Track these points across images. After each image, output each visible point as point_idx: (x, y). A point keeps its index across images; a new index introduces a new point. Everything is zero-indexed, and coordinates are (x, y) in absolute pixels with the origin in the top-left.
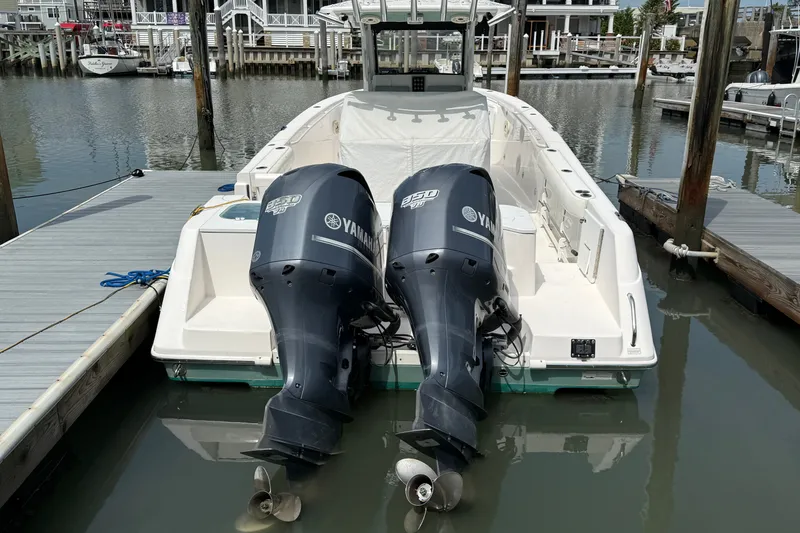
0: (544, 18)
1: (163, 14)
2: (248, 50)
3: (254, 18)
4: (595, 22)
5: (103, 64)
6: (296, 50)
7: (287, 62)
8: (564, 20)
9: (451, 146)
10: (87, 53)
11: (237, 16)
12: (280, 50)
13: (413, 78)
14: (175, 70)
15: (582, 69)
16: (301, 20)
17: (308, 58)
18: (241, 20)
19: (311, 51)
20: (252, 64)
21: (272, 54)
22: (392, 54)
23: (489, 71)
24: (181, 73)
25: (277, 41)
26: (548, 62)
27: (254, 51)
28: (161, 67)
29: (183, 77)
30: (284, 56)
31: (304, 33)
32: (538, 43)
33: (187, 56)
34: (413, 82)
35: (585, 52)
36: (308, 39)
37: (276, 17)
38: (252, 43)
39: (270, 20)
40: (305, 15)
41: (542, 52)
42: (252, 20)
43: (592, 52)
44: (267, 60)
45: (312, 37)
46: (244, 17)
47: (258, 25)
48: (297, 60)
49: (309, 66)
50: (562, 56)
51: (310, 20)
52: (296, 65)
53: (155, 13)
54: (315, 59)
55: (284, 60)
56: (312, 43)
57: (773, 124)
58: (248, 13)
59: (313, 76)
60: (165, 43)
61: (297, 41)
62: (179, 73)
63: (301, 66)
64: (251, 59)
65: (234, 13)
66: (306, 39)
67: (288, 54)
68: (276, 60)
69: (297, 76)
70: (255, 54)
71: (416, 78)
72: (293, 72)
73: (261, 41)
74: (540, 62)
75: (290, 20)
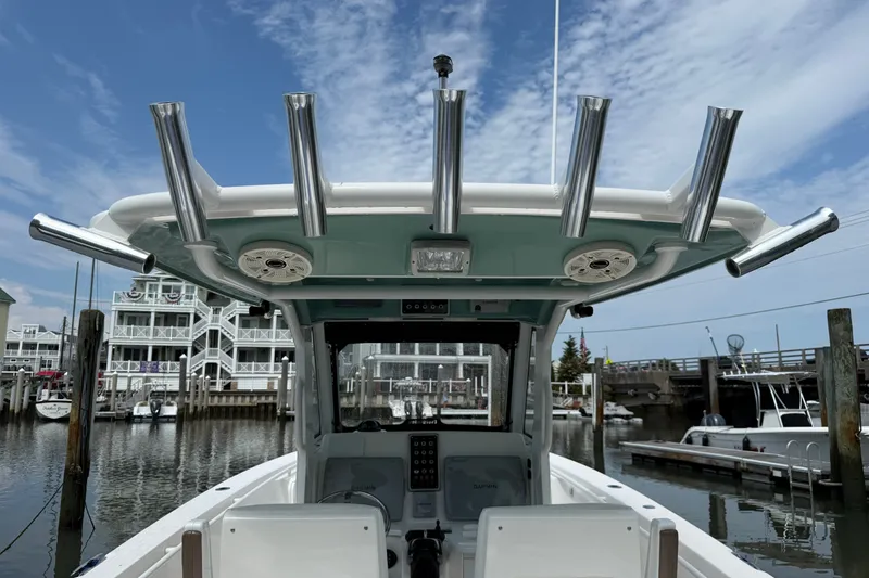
0: (480, 365)
1: (137, 363)
2: (213, 394)
3: (223, 366)
5: (59, 408)
6: (259, 393)
7: (250, 404)
10: (44, 398)
11: (208, 365)
12: (245, 393)
13: (413, 440)
14: (135, 413)
16: (267, 368)
17: (271, 400)
18: (211, 368)
19: (274, 394)
20: (216, 407)
21: (236, 397)
22: (349, 395)
24: (141, 417)
25: (242, 385)
27: (219, 395)
28: (119, 412)
29: (141, 422)
30: (247, 399)
31: (269, 378)
32: (480, 386)
33: (150, 400)
34: (413, 449)
36: (273, 383)
37: (244, 365)
38: (219, 388)
39: (239, 368)
40: (272, 363)
42: (222, 369)
44: (231, 402)
45: (276, 382)
46: (215, 365)
47: (226, 373)
48: (261, 401)
49: (270, 407)
51: (276, 368)
52: (259, 407)
53: (129, 362)
54: (277, 401)
55: (247, 402)
56: (276, 388)
57: (778, 474)
58: (218, 362)
59: (273, 418)
60: (132, 388)
61: (262, 385)
62: (139, 417)
63: (263, 408)
64: (215, 402)
65: (206, 362)
66: (270, 384)
67: (252, 397)
68: (239, 402)
70: (220, 397)
71: (420, 438)
72: (254, 415)
73: (227, 387)
75: (257, 368)
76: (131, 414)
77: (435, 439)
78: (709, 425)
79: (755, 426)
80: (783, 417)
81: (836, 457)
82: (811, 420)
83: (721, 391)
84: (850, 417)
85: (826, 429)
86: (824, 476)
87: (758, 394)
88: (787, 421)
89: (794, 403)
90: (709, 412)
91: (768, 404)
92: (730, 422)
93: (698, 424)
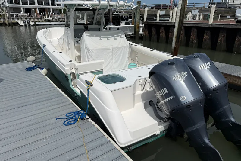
0: (44, 9)
4: (58, 11)
8: (50, 10)
13: (84, 26)
15: (59, 23)
23: (35, 23)
26: (49, 21)
32: (45, 15)
35: (58, 18)
41: (47, 18)
43: (60, 18)
50: (52, 19)
74: (47, 21)
77: (87, 26)
78: (110, 25)
79: (120, 25)
80: (125, 23)
81: (135, 31)
82: (130, 23)
83: (113, 17)
84: (138, 23)
85: (134, 25)
86: (132, 35)
87: (121, 18)
88: (126, 24)
89: (127, 20)
90: (110, 22)
91: (123, 20)
92: (114, 24)
93: (108, 25)
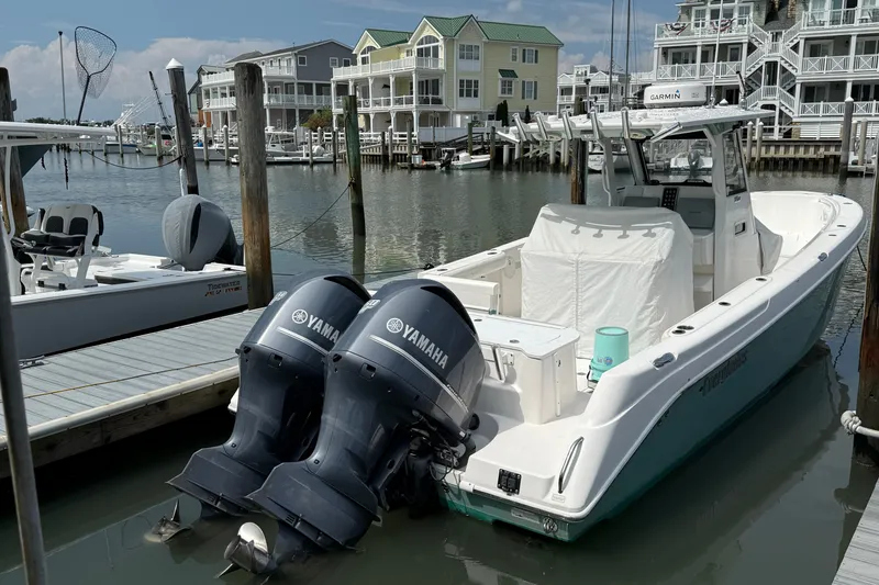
2: (768, 144)
3: (783, 108)
6: (828, 143)
7: (815, 156)
9: (616, 264)
12: (808, 143)
13: (665, 190)
14: (672, 166)
16: (841, 109)
17: (835, 151)
20: (771, 159)
21: (797, 147)
24: (678, 169)
25: (807, 132)
27: (777, 144)
29: (679, 174)
30: (812, 149)
37: (810, 106)
38: (776, 136)
39: (803, 110)
42: (781, 112)
44: (791, 153)
46: (772, 107)
47: (787, 116)
48: (827, 153)
52: (826, 159)
54: (841, 153)
55: (811, 154)
56: (838, 135)
58: (777, 104)
61: (832, 133)
62: (676, 169)
63: (832, 161)
64: (772, 153)
65: (762, 103)
67: (817, 147)
68: (801, 153)
69: (825, 172)
70: (777, 147)
71: (669, 189)
72: (821, 167)
73: (788, 134)
75: (827, 109)
76: (669, 165)
77: (676, 189)
